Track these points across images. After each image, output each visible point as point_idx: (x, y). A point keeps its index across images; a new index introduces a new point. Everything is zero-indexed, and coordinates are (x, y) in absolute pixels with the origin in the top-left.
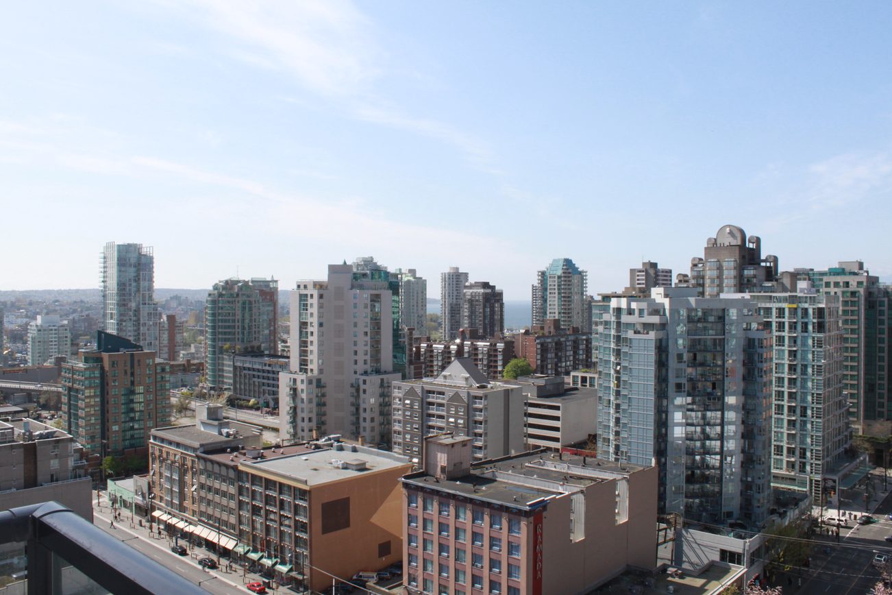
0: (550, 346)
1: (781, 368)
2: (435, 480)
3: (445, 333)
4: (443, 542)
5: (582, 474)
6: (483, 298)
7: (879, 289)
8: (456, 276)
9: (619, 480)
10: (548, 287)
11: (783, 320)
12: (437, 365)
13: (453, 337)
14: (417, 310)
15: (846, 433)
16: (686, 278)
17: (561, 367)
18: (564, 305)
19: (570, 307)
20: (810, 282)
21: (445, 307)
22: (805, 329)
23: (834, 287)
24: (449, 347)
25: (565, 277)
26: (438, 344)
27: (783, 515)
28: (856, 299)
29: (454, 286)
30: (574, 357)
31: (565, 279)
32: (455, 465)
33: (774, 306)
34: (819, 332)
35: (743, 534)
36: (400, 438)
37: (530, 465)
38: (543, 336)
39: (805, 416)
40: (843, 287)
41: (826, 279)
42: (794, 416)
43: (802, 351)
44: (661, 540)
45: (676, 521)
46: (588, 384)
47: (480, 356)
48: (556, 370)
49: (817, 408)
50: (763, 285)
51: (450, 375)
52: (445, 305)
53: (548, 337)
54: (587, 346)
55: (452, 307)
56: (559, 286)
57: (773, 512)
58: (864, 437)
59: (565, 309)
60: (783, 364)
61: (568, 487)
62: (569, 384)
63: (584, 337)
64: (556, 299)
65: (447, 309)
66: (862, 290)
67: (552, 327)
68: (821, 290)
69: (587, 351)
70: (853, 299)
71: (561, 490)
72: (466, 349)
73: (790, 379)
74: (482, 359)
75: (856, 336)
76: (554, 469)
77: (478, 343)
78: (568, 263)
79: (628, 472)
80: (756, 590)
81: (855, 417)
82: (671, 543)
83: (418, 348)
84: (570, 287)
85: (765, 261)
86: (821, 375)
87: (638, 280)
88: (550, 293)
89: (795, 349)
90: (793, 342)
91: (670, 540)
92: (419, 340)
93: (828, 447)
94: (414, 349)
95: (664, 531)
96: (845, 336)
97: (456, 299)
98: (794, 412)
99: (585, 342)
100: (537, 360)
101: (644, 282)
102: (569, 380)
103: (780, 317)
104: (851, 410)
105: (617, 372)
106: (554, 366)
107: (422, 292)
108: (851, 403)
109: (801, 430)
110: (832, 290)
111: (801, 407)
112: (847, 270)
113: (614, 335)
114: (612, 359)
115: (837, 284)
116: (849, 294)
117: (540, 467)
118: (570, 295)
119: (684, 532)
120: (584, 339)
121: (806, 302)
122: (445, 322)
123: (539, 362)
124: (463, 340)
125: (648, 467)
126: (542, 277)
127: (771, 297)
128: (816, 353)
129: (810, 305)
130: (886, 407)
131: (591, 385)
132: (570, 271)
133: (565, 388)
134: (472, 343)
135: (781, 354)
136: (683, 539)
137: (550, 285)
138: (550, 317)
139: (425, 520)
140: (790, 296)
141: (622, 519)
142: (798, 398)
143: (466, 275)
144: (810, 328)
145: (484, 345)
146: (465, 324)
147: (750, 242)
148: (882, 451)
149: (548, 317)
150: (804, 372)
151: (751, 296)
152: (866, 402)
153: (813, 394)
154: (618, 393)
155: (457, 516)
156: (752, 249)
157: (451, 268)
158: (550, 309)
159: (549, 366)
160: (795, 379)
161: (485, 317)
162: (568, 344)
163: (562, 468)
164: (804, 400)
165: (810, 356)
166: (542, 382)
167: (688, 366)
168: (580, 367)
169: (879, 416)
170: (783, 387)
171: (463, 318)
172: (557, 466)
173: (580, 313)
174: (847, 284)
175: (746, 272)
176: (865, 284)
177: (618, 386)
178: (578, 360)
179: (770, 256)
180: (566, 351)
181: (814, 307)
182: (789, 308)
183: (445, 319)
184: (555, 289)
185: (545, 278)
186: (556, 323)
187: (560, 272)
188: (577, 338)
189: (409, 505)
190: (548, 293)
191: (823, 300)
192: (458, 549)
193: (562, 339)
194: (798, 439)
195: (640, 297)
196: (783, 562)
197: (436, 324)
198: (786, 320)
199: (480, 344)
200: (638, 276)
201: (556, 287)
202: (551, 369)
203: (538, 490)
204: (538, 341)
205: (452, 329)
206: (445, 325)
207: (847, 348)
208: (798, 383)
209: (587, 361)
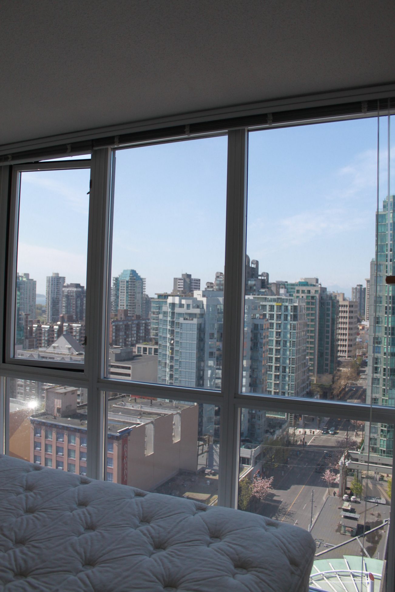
0: (121, 327)
1: (271, 342)
2: (53, 417)
3: (48, 318)
4: (59, 459)
5: (151, 411)
6: (76, 294)
7: (327, 295)
8: (57, 279)
9: (175, 414)
10: (120, 288)
11: (273, 313)
12: (44, 339)
13: (54, 321)
14: (29, 302)
15: (308, 382)
16: (212, 285)
17: (128, 341)
18: (130, 300)
19: (134, 302)
20: (286, 290)
21: (49, 300)
22: (286, 319)
23: (302, 293)
24: (53, 327)
25: (132, 282)
26: (45, 325)
27: (273, 433)
28: (314, 301)
29: (56, 285)
30: (137, 335)
31: (131, 283)
32: (67, 407)
33: (268, 304)
34: (294, 320)
35: (250, 446)
36: (22, 390)
37: (116, 406)
38: (117, 320)
39: (285, 372)
40: (307, 293)
41: (297, 288)
42: (278, 372)
43: (284, 332)
44: (200, 452)
45: (209, 439)
46: (147, 352)
47: (74, 334)
48: (125, 343)
49: (292, 367)
50: (260, 291)
51: (58, 346)
52: (49, 298)
53: (120, 321)
54: (145, 327)
55: (53, 300)
56: (127, 287)
57: (267, 431)
58: (317, 385)
59: (131, 303)
60: (273, 340)
61: (143, 420)
62: (135, 352)
63: (143, 322)
64: (125, 296)
65: (50, 301)
66: (317, 296)
67: (123, 315)
68: (294, 295)
69: (145, 330)
70: (312, 301)
71: (138, 422)
72: (65, 328)
73: (276, 350)
74: (76, 335)
75: (313, 323)
76: (132, 408)
77: (73, 325)
78: (133, 272)
79: (180, 409)
80: (259, 480)
81: (312, 372)
82: (206, 454)
83: (31, 328)
84: (134, 288)
85: (261, 276)
86: (295, 347)
87: (179, 285)
88: (121, 292)
89: (279, 331)
90: (278, 326)
91: (206, 452)
92: (32, 322)
93: (298, 391)
94: (29, 328)
95: (202, 446)
96: (308, 323)
97: (57, 294)
98: (279, 370)
99: (144, 325)
100: (113, 336)
101: (182, 286)
102: (135, 350)
103: (271, 311)
104: (311, 368)
105: (172, 345)
106: (124, 340)
107: (33, 289)
108: (310, 364)
109: (282, 381)
110: (301, 295)
111: (283, 367)
112: (309, 283)
113: (170, 321)
114: (168, 336)
115: (303, 292)
116: (310, 298)
117: (123, 407)
118: (134, 294)
119: (214, 447)
120: (143, 323)
121: (287, 302)
122: (48, 310)
123: (114, 338)
124: (63, 322)
125: (192, 406)
126: (116, 281)
127: (266, 298)
128: (292, 333)
129: (289, 304)
130: (329, 365)
131: (150, 353)
132: (135, 278)
133: (133, 355)
134: (69, 325)
135: (271, 333)
136: (214, 451)
137: (121, 287)
138: (120, 308)
139: (46, 445)
140: (277, 298)
141: (177, 440)
142: (281, 361)
143: (64, 278)
144: (289, 318)
145: (77, 326)
146: (63, 312)
147: (252, 263)
148: (327, 393)
149: (119, 308)
150: (285, 345)
151: (254, 297)
152: (318, 363)
153: (290, 359)
154: (172, 358)
155: (69, 441)
156: (253, 268)
157: (53, 274)
158: (121, 303)
159: (121, 341)
160: (279, 349)
161: (77, 307)
162: (133, 326)
163: (137, 407)
164: (284, 362)
165: (289, 336)
166: (118, 351)
167: (217, 341)
168: (141, 341)
169: (325, 372)
170: (272, 354)
171: (62, 308)
172: (134, 406)
173: (141, 306)
174: (309, 292)
175: (249, 282)
176: (319, 292)
177: (172, 353)
178: (140, 336)
179: (264, 273)
180: (132, 330)
181: (292, 305)
182: (277, 306)
183: (48, 308)
184: (124, 290)
185: (118, 282)
186: (126, 312)
187: (128, 279)
188: (139, 322)
189: (35, 435)
190: (120, 292)
191: (296, 301)
192: (70, 464)
193: (130, 323)
194: (280, 387)
195: (182, 296)
196: (274, 462)
197: (40, 311)
198: (275, 313)
199: (74, 325)
200: (179, 282)
201: (125, 288)
202: (122, 342)
203: (124, 422)
204: (113, 324)
205: (53, 315)
206: (48, 312)
207: (308, 330)
208: (281, 352)
209: (145, 337)
